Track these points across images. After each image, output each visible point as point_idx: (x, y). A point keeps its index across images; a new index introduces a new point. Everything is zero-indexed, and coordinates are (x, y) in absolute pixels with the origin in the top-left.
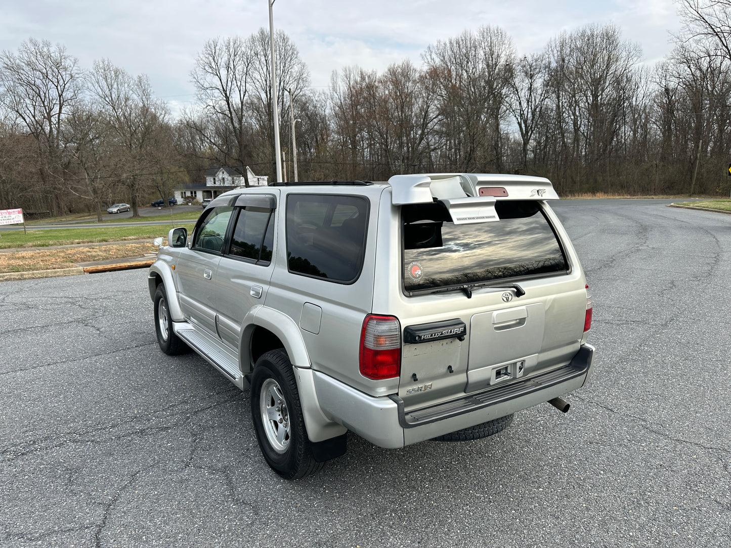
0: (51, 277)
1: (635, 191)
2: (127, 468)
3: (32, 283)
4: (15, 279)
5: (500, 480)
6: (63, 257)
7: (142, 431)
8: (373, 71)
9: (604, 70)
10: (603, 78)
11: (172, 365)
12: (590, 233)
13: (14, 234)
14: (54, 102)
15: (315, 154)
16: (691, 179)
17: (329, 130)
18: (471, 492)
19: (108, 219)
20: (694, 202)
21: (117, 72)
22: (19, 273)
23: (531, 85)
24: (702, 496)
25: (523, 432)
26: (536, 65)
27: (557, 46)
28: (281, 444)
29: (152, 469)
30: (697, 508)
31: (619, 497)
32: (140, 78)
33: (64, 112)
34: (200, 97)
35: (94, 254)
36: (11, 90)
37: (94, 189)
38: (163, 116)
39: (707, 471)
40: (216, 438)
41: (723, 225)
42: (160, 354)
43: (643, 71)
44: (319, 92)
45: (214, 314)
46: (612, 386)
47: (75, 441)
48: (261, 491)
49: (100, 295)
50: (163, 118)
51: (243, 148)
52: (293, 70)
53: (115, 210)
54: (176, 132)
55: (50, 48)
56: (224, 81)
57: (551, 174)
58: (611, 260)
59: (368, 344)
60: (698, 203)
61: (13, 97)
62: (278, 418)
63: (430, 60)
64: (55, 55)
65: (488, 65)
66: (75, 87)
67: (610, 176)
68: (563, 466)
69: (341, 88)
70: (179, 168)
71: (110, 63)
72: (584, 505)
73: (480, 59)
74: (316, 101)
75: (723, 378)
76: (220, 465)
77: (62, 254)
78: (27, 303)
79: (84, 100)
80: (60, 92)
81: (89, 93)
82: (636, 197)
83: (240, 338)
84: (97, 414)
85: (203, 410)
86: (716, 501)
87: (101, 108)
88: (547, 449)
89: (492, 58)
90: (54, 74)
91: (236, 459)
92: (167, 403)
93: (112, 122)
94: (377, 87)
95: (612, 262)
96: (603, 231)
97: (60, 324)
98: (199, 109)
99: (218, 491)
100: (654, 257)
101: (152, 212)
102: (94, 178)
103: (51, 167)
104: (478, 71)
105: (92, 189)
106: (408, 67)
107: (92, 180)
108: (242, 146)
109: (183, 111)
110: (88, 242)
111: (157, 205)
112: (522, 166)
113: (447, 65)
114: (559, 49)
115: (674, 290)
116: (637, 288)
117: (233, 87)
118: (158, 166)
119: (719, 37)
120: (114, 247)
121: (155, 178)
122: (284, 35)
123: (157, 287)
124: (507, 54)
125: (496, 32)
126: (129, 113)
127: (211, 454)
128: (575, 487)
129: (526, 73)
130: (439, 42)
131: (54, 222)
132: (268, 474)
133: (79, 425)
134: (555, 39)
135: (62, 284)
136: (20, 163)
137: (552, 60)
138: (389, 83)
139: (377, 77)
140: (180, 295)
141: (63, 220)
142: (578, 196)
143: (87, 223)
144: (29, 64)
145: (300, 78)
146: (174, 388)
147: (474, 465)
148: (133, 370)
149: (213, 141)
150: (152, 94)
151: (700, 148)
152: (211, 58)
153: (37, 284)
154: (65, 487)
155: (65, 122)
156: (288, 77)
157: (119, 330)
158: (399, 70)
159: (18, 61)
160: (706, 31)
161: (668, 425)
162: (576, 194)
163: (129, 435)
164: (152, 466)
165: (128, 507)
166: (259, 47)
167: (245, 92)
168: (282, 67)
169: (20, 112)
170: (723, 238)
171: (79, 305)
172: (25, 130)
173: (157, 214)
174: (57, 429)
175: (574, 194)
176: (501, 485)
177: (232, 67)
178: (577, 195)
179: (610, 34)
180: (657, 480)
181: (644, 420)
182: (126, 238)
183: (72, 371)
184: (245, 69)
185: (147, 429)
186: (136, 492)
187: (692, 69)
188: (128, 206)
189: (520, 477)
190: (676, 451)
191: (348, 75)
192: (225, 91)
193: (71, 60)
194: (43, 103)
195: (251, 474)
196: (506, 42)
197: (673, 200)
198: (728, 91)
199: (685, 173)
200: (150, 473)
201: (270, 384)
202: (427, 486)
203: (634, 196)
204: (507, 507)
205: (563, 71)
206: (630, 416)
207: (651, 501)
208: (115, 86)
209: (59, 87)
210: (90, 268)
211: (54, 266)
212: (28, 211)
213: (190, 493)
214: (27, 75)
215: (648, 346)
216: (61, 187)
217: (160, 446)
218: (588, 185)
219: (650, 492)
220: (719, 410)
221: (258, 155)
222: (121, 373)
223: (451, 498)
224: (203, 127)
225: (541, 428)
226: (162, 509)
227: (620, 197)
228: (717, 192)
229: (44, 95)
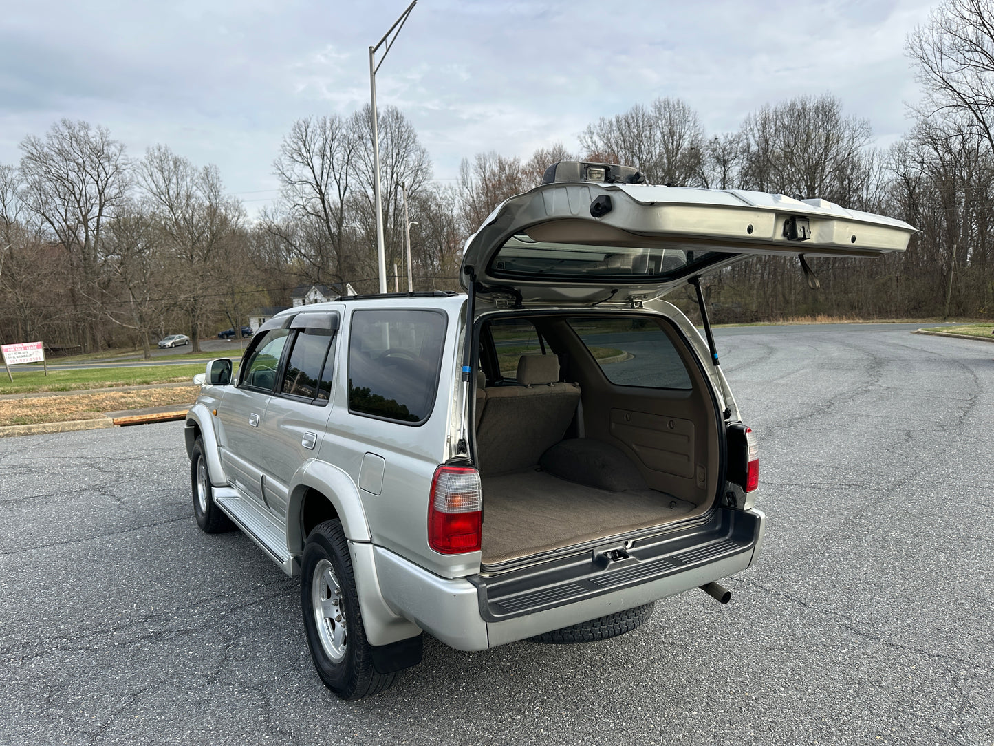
0: (69, 431)
1: (869, 314)
2: (128, 684)
3: (41, 440)
4: (19, 434)
5: (640, 700)
6: (87, 405)
7: (157, 635)
8: (515, 159)
9: (822, 154)
10: (820, 164)
11: (210, 546)
12: (804, 368)
13: (30, 376)
14: (93, 201)
15: (439, 268)
16: (945, 296)
17: (457, 235)
18: (597, 716)
19: (160, 355)
20: (949, 327)
21: (176, 162)
22: (25, 426)
23: (725, 175)
24: (918, 721)
25: (680, 635)
26: (731, 149)
27: (758, 124)
28: (338, 650)
29: (162, 686)
30: (909, 738)
31: (802, 723)
32: (206, 169)
33: (106, 214)
34: (285, 194)
35: (129, 400)
36: (35, 187)
37: (140, 316)
38: (236, 218)
39: (928, 687)
40: (256, 644)
41: (987, 358)
42: (196, 531)
43: (875, 155)
44: (444, 185)
45: (261, 473)
46: (810, 572)
47: (63, 649)
48: (307, 716)
49: (130, 454)
50: (237, 221)
51: (342, 260)
52: (409, 159)
53: (169, 343)
54: (254, 239)
55: (89, 132)
56: (318, 172)
57: (755, 292)
58: (829, 403)
59: (440, 506)
60: (954, 328)
61: (38, 196)
62: (335, 614)
63: (590, 144)
64: (96, 140)
65: (667, 150)
66: (121, 181)
67: (835, 294)
68: (729, 681)
69: (474, 181)
70: (256, 286)
71: (169, 152)
72: (753, 734)
73: (657, 142)
74: (441, 198)
75: (964, 561)
76: (256, 680)
77: (86, 401)
78: (29, 466)
79: (132, 199)
80: (100, 188)
81: (139, 190)
82: (871, 321)
83: (287, 504)
84: (99, 612)
85: (244, 606)
86: (937, 728)
87: (154, 209)
88: (710, 658)
89: (673, 140)
90: (94, 165)
91: (280, 672)
92: (196, 597)
93: (168, 228)
94: (520, 180)
95: (829, 407)
96: (821, 366)
97: (70, 492)
98: (284, 209)
99: (249, 716)
100: (887, 400)
101: (218, 346)
102: (142, 301)
103: (85, 287)
104: (654, 157)
105: (138, 315)
106: (560, 154)
107: (139, 304)
108: (340, 258)
109: (263, 213)
110: (123, 385)
111: (225, 337)
112: (716, 280)
113: (612, 150)
114: (760, 127)
115: (911, 443)
116: (859, 441)
117: (329, 180)
118: (228, 285)
119: (972, 110)
120: (157, 392)
121: (223, 301)
122: (397, 114)
123: (195, 440)
124: (692, 134)
125: (676, 106)
126: (190, 215)
127: (246, 666)
128: (743, 709)
129: (718, 159)
130: (603, 120)
131: (87, 360)
132: (320, 692)
133: (73, 627)
134: (755, 115)
135: (81, 440)
136: (43, 281)
137: (752, 141)
138: (535, 174)
139: (521, 167)
140: (223, 450)
141: (99, 357)
142: (793, 321)
143: (130, 361)
144: (60, 153)
145: (418, 169)
146: (209, 577)
147: (606, 680)
148: (157, 553)
149: (303, 252)
150: (222, 190)
151: (954, 255)
152: (300, 143)
153: (47, 441)
154: (40, 710)
155: (106, 227)
156: (402, 168)
157: (147, 501)
158: (549, 157)
159: (46, 149)
160: (955, 103)
161: (881, 625)
162: (789, 318)
163: (139, 639)
164: (163, 682)
165: (122, 738)
166: (364, 129)
167: (346, 187)
168: (395, 154)
169: (47, 215)
170: (984, 375)
171: (99, 468)
172: (52, 238)
173: (225, 349)
174: (42, 632)
175: (787, 317)
176: (641, 706)
177: (329, 154)
178: (791, 319)
179: (827, 108)
180: (857, 699)
181: (849, 618)
182: (175, 379)
183: (74, 555)
184: (346, 158)
185: (165, 632)
186: (136, 717)
187: (940, 152)
188: (186, 337)
189: (668, 695)
190: (889, 660)
191: (483, 165)
192: (319, 186)
193: (116, 147)
194: (78, 202)
195: (297, 693)
196: (690, 119)
197: (921, 325)
198: (989, 180)
199: (935, 289)
200: (159, 692)
201: (324, 566)
202: (538, 708)
203: (868, 319)
204: (644, 737)
205: (767, 156)
206: (830, 612)
207: (847, 728)
208: (174, 180)
209: (100, 182)
210: (122, 419)
211: (74, 416)
212: (53, 346)
213: (210, 718)
214: (58, 167)
215: (866, 518)
216: (98, 313)
217: (178, 655)
218: (805, 306)
219: (846, 715)
220: (954, 603)
221: (362, 269)
222: (140, 557)
223: (569, 725)
224: (290, 233)
225: (705, 629)
226: (168, 740)
227: (849, 321)
228: (981, 314)
229: (79, 192)
